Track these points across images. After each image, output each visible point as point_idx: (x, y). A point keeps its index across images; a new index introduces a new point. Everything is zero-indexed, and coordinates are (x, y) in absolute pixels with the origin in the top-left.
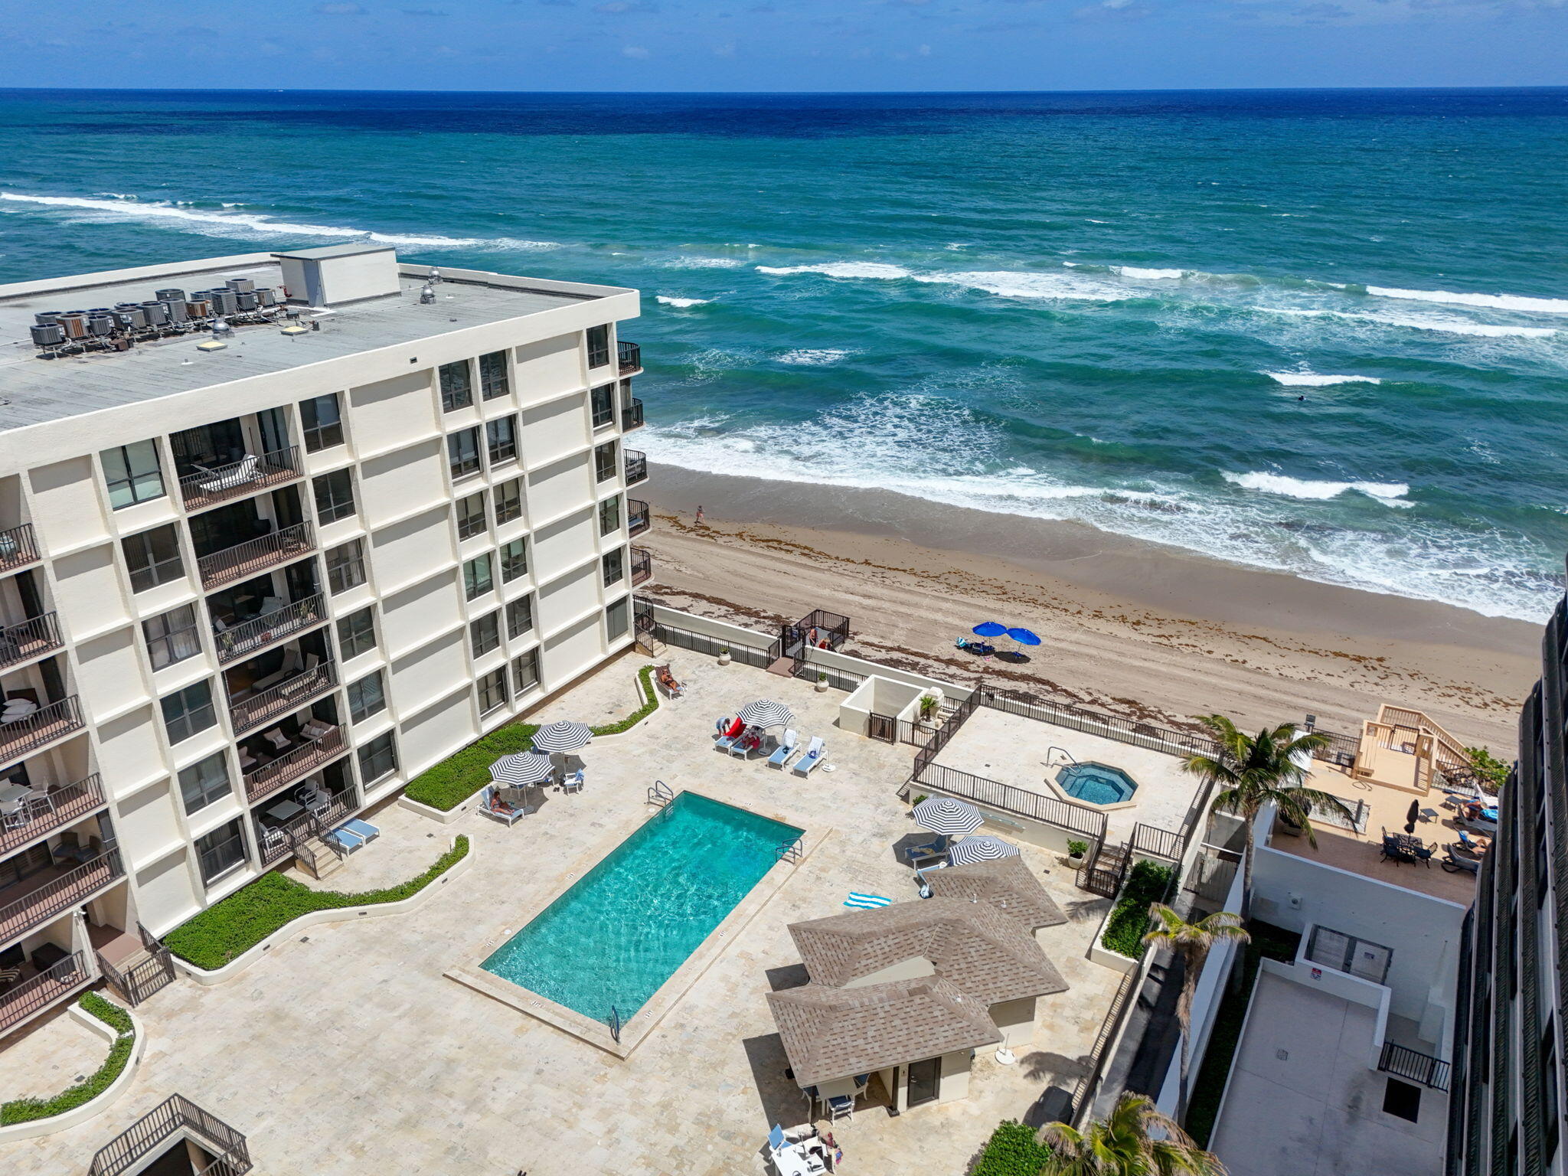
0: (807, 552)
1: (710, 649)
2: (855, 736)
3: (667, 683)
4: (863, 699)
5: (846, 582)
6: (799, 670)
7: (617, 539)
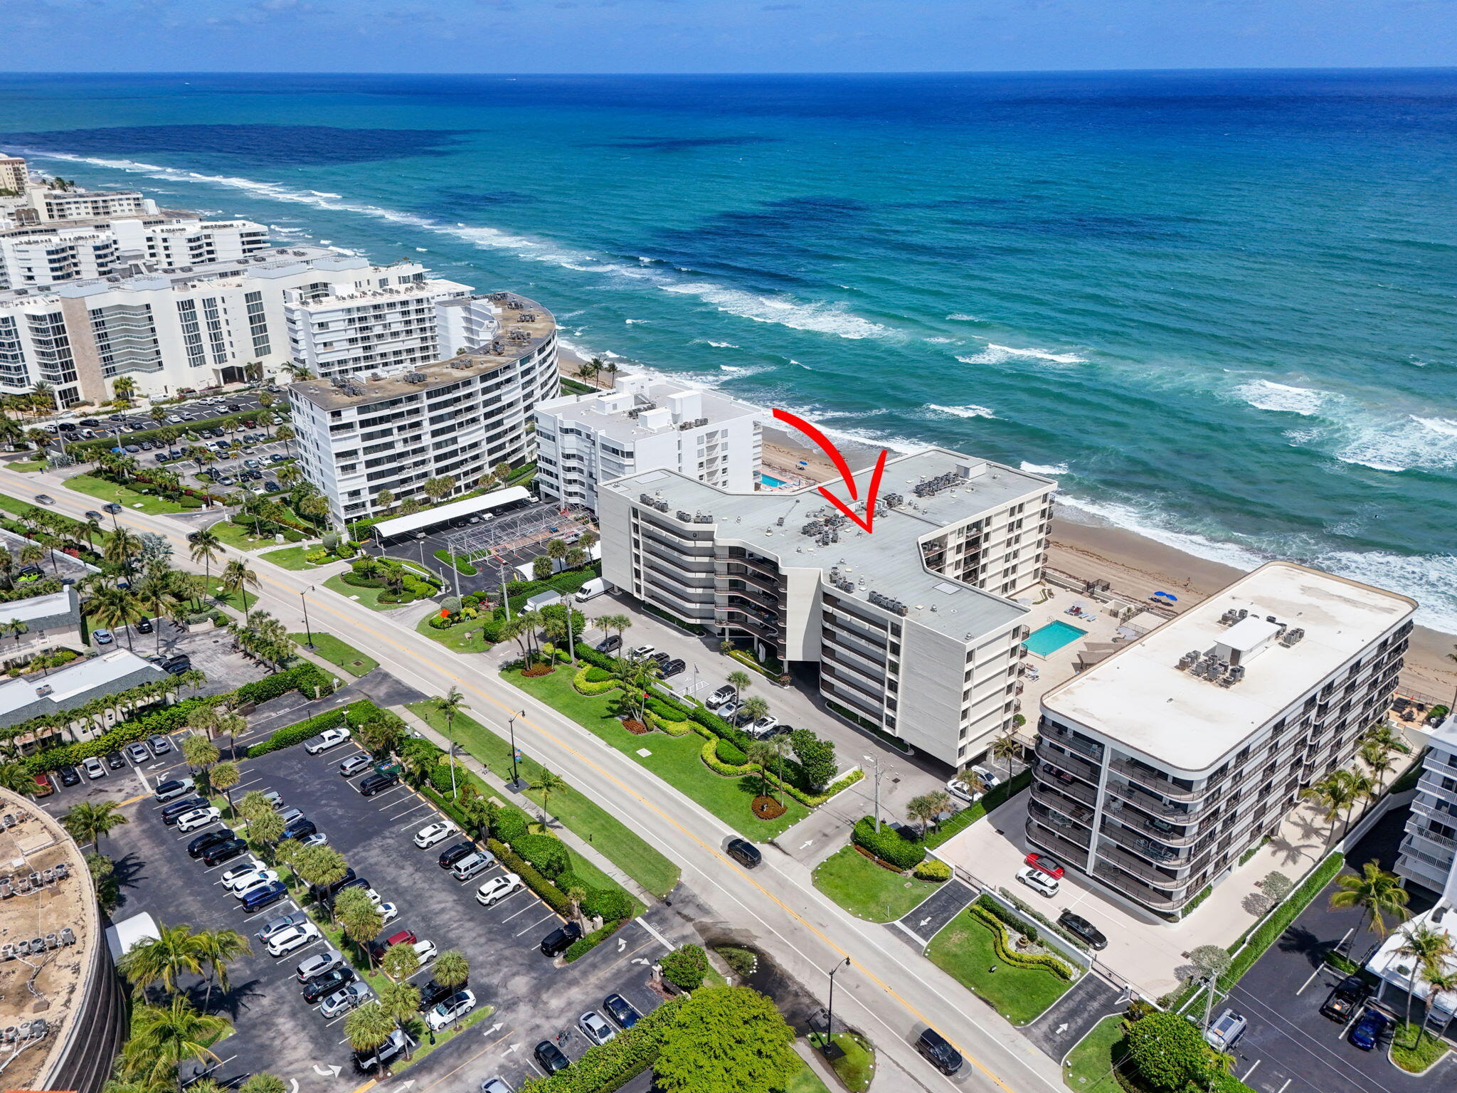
0: (1099, 558)
1: (1064, 587)
2: (1106, 615)
3: (1051, 594)
4: (1111, 605)
5: (1114, 572)
6: (1092, 595)
7: (1040, 550)
